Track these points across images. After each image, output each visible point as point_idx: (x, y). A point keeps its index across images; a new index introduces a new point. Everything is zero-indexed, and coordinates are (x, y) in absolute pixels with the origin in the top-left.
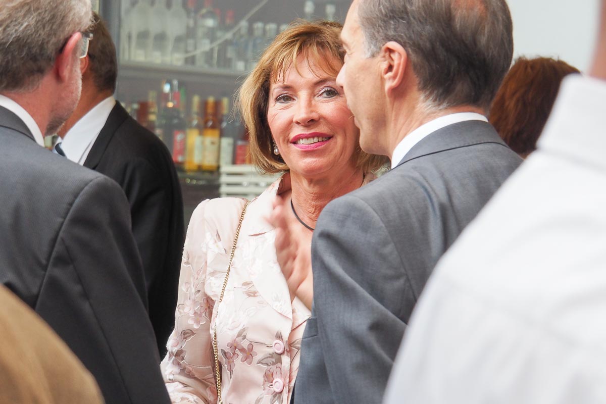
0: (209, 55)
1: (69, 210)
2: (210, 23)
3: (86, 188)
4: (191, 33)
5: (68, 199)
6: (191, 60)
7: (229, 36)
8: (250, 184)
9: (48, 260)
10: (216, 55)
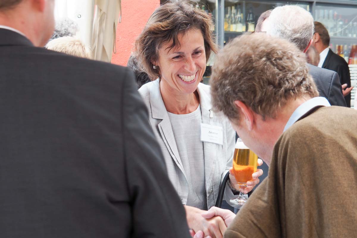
0: (341, 32)
1: (331, 81)
2: (341, 23)
3: (334, 75)
4: (335, 26)
5: (331, 78)
6: (335, 34)
7: (346, 27)
8: (354, 70)
9: (328, 95)
10: (343, 33)
